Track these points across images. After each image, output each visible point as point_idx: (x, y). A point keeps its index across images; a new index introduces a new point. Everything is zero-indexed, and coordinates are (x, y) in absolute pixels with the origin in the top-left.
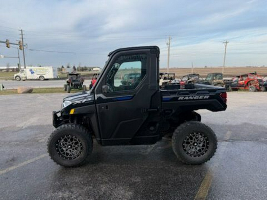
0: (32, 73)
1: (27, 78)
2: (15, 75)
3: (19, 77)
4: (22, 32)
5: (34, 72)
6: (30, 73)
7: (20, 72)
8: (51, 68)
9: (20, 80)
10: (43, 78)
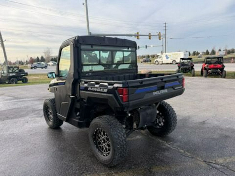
0: (167, 58)
1: (163, 62)
2: (156, 60)
3: (158, 62)
4: (166, 25)
5: (168, 58)
6: (166, 58)
7: (159, 58)
8: (182, 53)
9: (158, 64)
10: (175, 62)
